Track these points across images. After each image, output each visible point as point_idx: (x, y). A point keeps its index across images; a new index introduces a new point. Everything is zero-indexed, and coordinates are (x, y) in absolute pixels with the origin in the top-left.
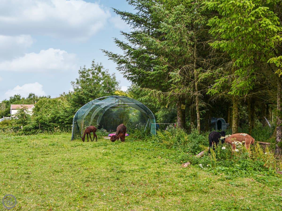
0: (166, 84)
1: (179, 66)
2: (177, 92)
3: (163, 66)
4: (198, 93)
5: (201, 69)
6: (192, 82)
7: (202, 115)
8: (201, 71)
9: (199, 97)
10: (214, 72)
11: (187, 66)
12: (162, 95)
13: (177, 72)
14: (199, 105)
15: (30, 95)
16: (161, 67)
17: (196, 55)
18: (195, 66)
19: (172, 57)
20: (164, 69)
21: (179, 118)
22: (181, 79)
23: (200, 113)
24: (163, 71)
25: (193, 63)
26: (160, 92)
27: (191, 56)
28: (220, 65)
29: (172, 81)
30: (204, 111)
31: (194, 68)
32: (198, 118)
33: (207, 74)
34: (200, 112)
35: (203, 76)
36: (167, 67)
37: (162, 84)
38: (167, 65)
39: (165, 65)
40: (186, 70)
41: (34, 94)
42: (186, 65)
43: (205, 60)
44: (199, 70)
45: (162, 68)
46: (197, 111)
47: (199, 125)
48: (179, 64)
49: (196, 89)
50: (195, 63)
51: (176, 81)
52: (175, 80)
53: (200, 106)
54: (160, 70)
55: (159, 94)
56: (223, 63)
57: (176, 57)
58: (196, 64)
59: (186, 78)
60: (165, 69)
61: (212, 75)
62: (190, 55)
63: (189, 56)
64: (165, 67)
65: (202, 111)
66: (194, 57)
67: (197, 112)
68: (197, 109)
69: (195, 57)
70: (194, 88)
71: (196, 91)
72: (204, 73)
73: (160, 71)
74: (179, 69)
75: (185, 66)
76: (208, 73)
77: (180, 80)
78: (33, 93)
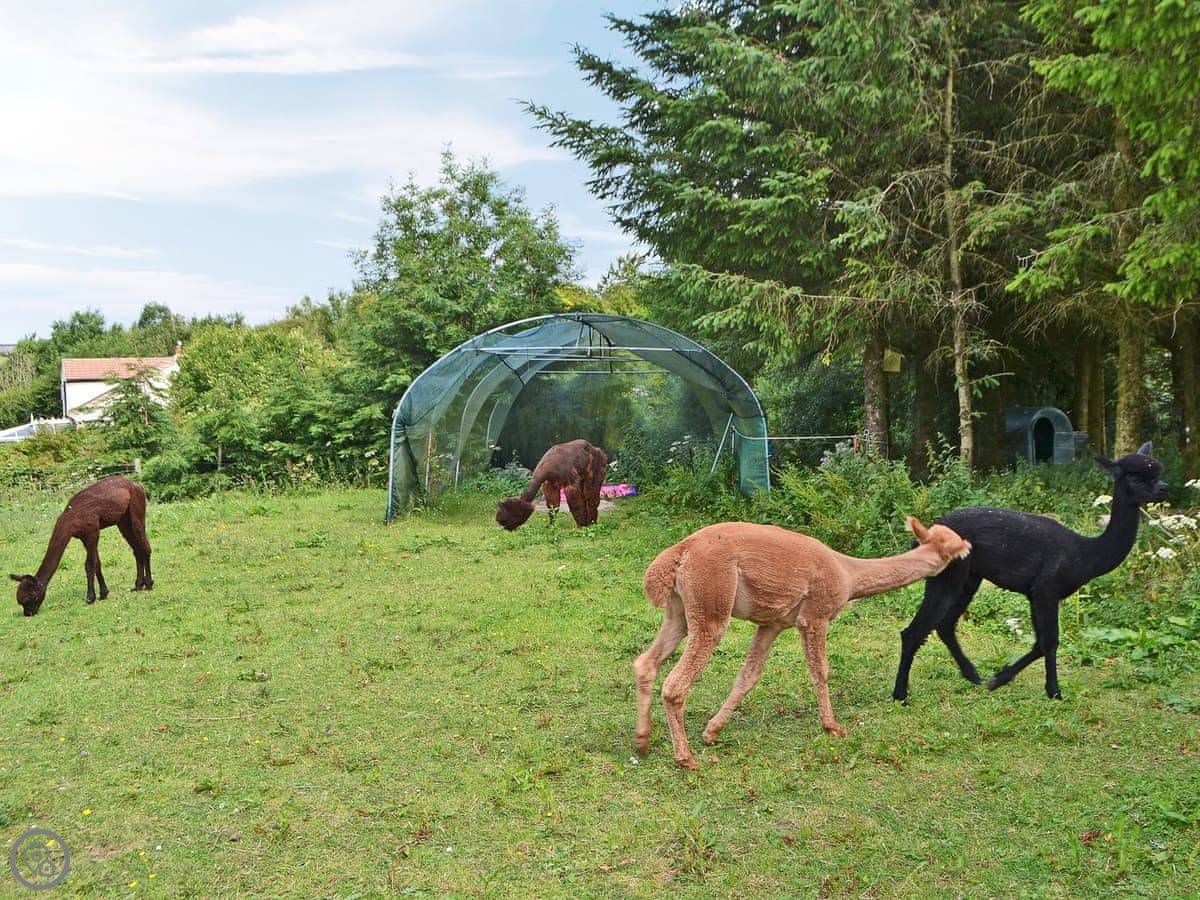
0: (820, 255)
1: (879, 173)
2: (872, 293)
3: (805, 175)
4: (965, 298)
5: (977, 186)
6: (935, 247)
7: (980, 396)
8: (978, 197)
9: (969, 317)
10: (1038, 203)
11: (915, 173)
12: (805, 305)
13: (870, 202)
14: (969, 351)
15: (148, 315)
16: (800, 178)
17: (953, 124)
18: (948, 173)
19: (846, 134)
20: (812, 186)
21: (873, 413)
22: (889, 231)
23: (971, 390)
24: (808, 198)
25: (941, 161)
26: (797, 290)
27: (932, 128)
28: (1063, 169)
29: (848, 241)
30: (991, 380)
31: (946, 184)
32: (962, 410)
33: (1004, 209)
34: (974, 382)
35: (987, 220)
36: (827, 179)
37: (803, 260)
38: (826, 171)
39: (813, 168)
40: (911, 191)
41: (163, 310)
42: (909, 170)
43: (993, 144)
44: (968, 191)
45: (801, 186)
46: (960, 380)
47: (966, 442)
48: (877, 164)
49: (956, 278)
50: (949, 159)
51: (865, 242)
52: (861, 236)
53: (972, 357)
54: (794, 191)
55: (788, 299)
56: (1076, 160)
57: (865, 135)
58: (953, 164)
59: (912, 227)
60: (818, 190)
61: (1029, 214)
62: (930, 122)
63: (923, 126)
64: (817, 180)
65: (980, 381)
66: (943, 133)
67: (956, 386)
68: (958, 368)
69: (949, 131)
70: (948, 275)
71: (953, 286)
72: (991, 205)
73: (792, 197)
74: (877, 189)
75: (906, 173)
76: (1011, 207)
77: (882, 236)
78: (161, 303)
